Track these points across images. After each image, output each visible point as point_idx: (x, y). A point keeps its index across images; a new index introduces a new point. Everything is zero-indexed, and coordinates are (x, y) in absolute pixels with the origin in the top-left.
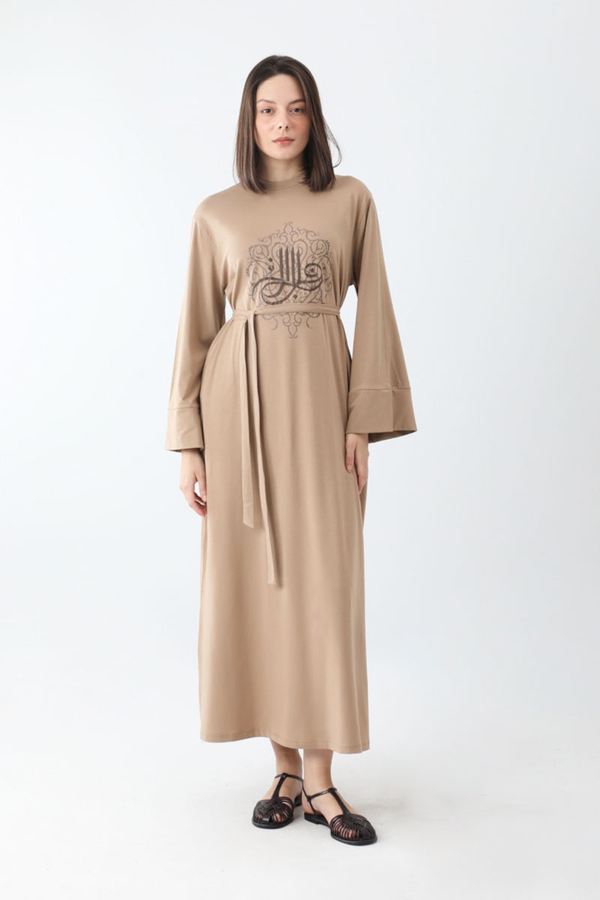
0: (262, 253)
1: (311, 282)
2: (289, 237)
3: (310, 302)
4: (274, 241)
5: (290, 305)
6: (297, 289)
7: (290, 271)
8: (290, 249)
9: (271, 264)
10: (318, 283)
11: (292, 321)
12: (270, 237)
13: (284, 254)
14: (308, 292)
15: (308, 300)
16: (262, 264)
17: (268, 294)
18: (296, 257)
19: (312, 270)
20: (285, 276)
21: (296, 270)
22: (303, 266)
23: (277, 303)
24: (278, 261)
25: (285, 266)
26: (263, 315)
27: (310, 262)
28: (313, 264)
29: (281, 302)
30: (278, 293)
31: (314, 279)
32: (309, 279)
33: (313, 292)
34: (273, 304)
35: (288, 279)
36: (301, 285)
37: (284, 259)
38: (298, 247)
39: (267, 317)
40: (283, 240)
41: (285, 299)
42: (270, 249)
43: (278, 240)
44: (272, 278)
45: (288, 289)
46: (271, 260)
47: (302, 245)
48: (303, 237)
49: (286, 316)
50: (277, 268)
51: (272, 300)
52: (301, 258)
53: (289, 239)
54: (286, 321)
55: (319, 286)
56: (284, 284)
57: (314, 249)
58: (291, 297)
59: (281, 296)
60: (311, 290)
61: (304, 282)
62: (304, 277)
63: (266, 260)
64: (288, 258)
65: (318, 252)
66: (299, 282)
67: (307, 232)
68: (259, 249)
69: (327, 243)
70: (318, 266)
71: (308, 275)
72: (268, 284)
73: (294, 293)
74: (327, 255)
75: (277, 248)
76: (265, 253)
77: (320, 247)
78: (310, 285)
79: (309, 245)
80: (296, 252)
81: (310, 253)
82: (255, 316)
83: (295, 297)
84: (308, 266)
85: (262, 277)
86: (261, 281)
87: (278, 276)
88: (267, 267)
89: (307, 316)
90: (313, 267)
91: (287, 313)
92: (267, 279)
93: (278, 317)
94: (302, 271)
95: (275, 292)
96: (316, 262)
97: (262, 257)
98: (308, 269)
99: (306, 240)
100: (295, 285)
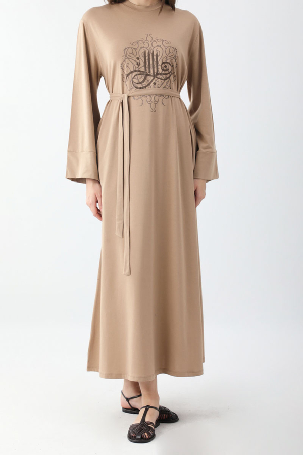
0: (133, 53)
1: (165, 74)
2: (150, 43)
3: (164, 88)
4: (140, 45)
5: (151, 90)
6: (156, 79)
7: (151, 66)
8: (151, 52)
9: (138, 61)
10: (168, 75)
11: (153, 100)
12: (137, 43)
13: (147, 55)
14: (163, 81)
15: (163, 86)
16: (133, 61)
17: (136, 81)
18: (155, 57)
19: (166, 67)
20: (148, 70)
21: (155, 66)
22: (160, 63)
23: (143, 88)
24: (143, 59)
25: (147, 63)
26: (133, 96)
27: (164, 61)
28: (166, 63)
29: (146, 87)
30: (143, 81)
31: (167, 72)
32: (163, 72)
33: (166, 81)
34: (140, 88)
35: (150, 72)
36: (159, 76)
37: (147, 58)
38: (157, 51)
39: (136, 97)
40: (146, 45)
41: (148, 85)
42: (138, 50)
43: (143, 45)
44: (139, 71)
45: (150, 78)
46: (138, 58)
47: (159, 49)
48: (160, 44)
49: (148, 97)
50: (142, 64)
51: (139, 86)
52: (159, 58)
53: (150, 45)
54: (149, 100)
55: (169, 77)
56: (147, 75)
57: (167, 53)
58: (152, 84)
59: (145, 84)
60: (165, 80)
61: (161, 74)
62: (160, 71)
63: (135, 58)
64: (149, 57)
65: (170, 55)
66: (157, 74)
67: (163, 41)
68: (130, 50)
69: (175, 49)
70: (169, 64)
71: (163, 70)
72: (136, 75)
73: (154, 81)
74: (175, 57)
75: (142, 51)
76: (135, 53)
77: (171, 51)
78: (164, 76)
79: (164, 49)
80: (155, 54)
81: (164, 55)
82: (128, 97)
83: (155, 84)
84: (163, 63)
85: (132, 70)
86: (132, 72)
87: (143, 69)
88: (135, 63)
89: (162, 97)
90: (166, 64)
91: (150, 95)
92: (135, 71)
93: (144, 98)
94: (159, 67)
95: (141, 80)
96: (168, 61)
97: (132, 56)
98: (163, 66)
99: (162, 46)
100: (154, 76)
